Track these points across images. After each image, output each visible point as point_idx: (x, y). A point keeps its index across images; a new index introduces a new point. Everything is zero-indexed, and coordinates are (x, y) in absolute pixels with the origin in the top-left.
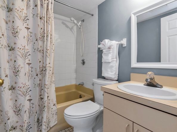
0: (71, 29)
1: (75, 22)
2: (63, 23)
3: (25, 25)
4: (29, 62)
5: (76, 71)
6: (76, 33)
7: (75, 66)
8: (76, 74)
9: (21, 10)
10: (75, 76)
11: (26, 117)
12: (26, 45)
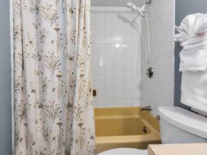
0: (132, 23)
1: (135, 7)
2: (120, 17)
3: (54, 26)
4: (59, 74)
5: (141, 87)
6: (140, 27)
7: (140, 78)
8: (141, 92)
9: (48, 7)
10: (139, 94)
11: (54, 145)
12: (56, 51)
